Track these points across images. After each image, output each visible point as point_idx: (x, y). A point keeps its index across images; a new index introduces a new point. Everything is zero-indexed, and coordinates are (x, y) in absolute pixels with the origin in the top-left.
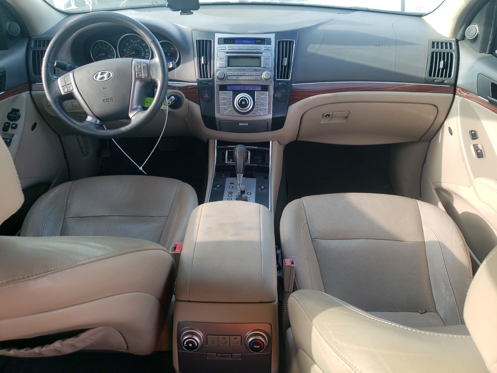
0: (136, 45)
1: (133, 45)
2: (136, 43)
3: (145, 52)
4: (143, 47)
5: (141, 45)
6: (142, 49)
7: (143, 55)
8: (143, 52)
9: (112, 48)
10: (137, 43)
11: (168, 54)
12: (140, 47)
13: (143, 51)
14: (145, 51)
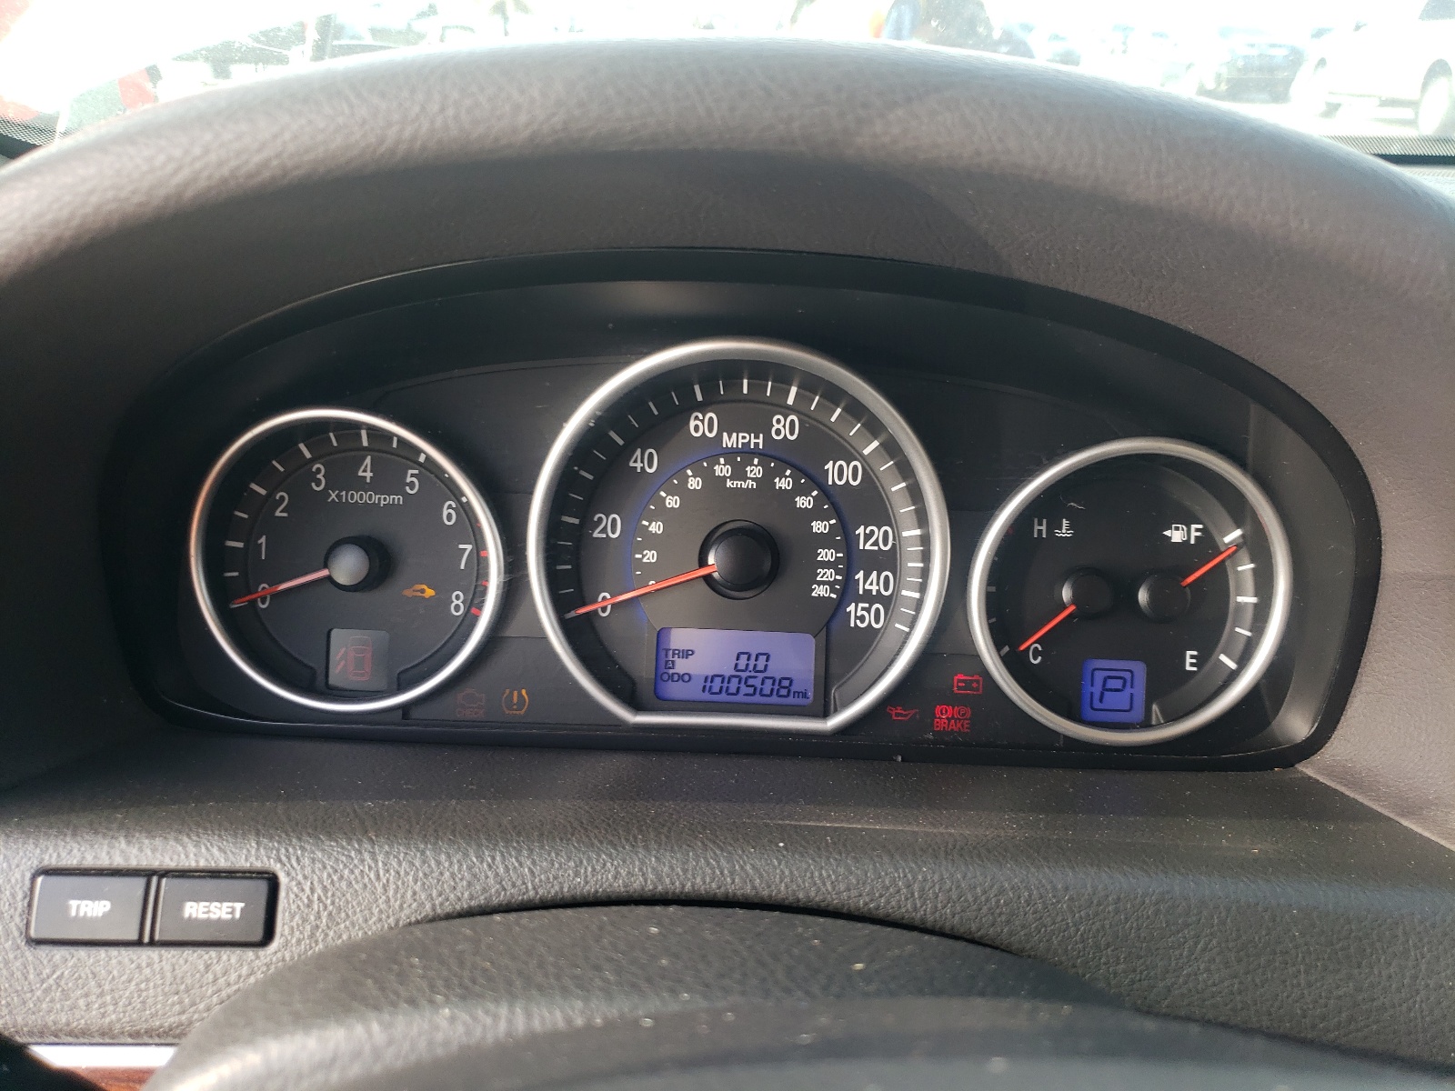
0: (755, 471)
1: (722, 469)
2: (747, 453)
3: (852, 561)
4: (832, 500)
5: (814, 480)
6: (819, 527)
7: (820, 591)
8: (826, 555)
9: (456, 493)
10: (764, 456)
11: (1143, 596)
12: (803, 502)
13: (825, 541)
14: (849, 544)
